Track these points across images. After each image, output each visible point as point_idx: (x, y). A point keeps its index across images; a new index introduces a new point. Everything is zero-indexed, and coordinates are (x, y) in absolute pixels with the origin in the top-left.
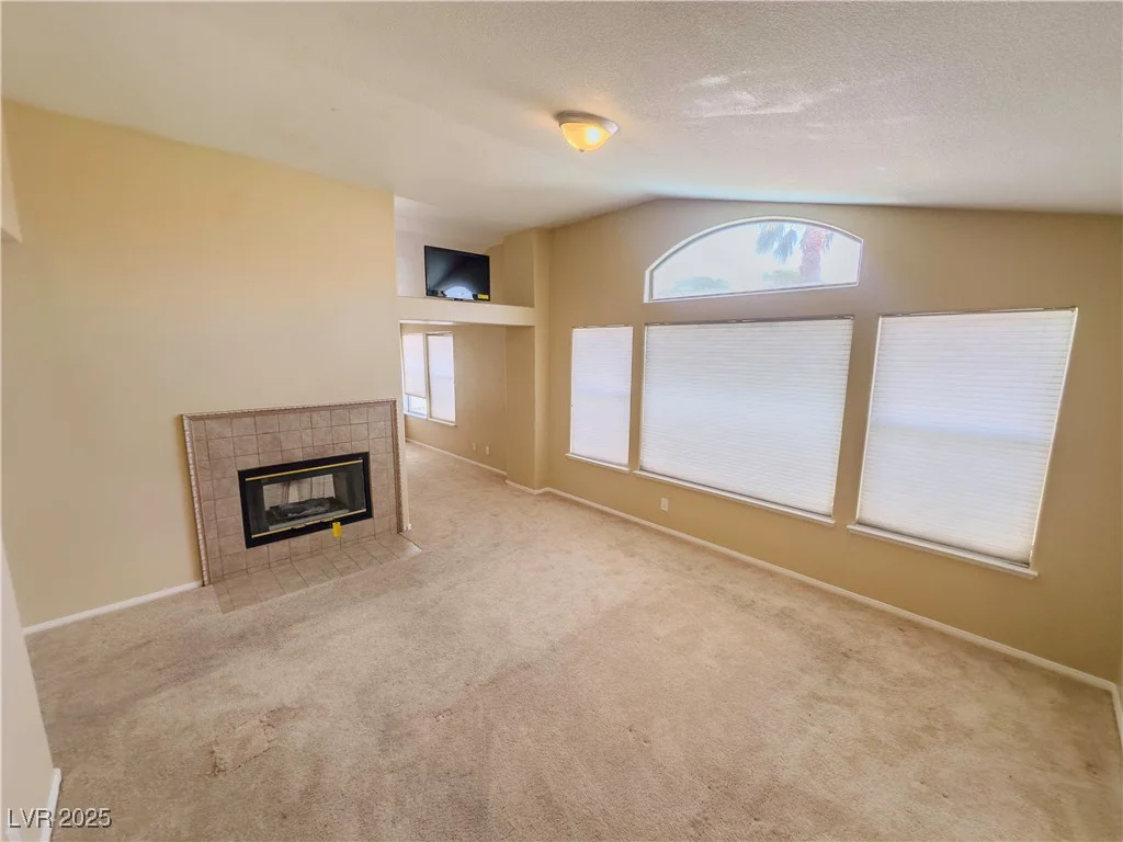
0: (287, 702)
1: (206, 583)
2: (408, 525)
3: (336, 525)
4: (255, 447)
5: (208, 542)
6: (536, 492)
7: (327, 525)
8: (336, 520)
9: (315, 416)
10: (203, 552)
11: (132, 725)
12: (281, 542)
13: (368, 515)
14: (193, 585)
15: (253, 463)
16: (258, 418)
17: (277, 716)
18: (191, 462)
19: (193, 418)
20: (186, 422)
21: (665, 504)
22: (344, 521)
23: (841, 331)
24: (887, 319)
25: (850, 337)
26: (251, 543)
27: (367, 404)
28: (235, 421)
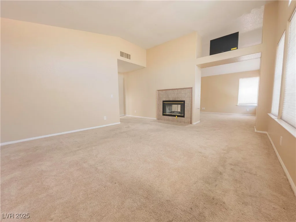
1: (157, 119)
4: (165, 96)
7: (175, 116)
10: (157, 114)
13: (184, 116)
18: (157, 98)
20: (157, 91)
22: (178, 116)
26: (163, 115)
27: (185, 88)
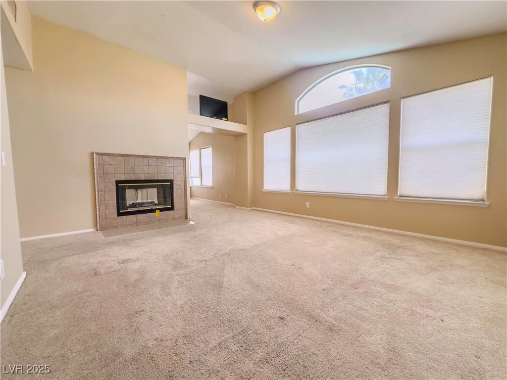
0: (131, 258)
1: (98, 230)
2: (190, 216)
3: (158, 211)
4: (123, 170)
5: (101, 211)
6: (248, 209)
7: (153, 211)
8: (158, 209)
9: (150, 160)
10: (98, 215)
11: (61, 263)
12: (132, 216)
13: (172, 209)
14: (93, 230)
15: (122, 178)
16: (126, 158)
17: (125, 261)
18: (95, 173)
19: (98, 154)
20: (94, 155)
21: (308, 205)
22: (161, 210)
23: (385, 109)
24: (405, 100)
25: (389, 111)
26: (119, 214)
27: (173, 158)
28: (116, 158)
